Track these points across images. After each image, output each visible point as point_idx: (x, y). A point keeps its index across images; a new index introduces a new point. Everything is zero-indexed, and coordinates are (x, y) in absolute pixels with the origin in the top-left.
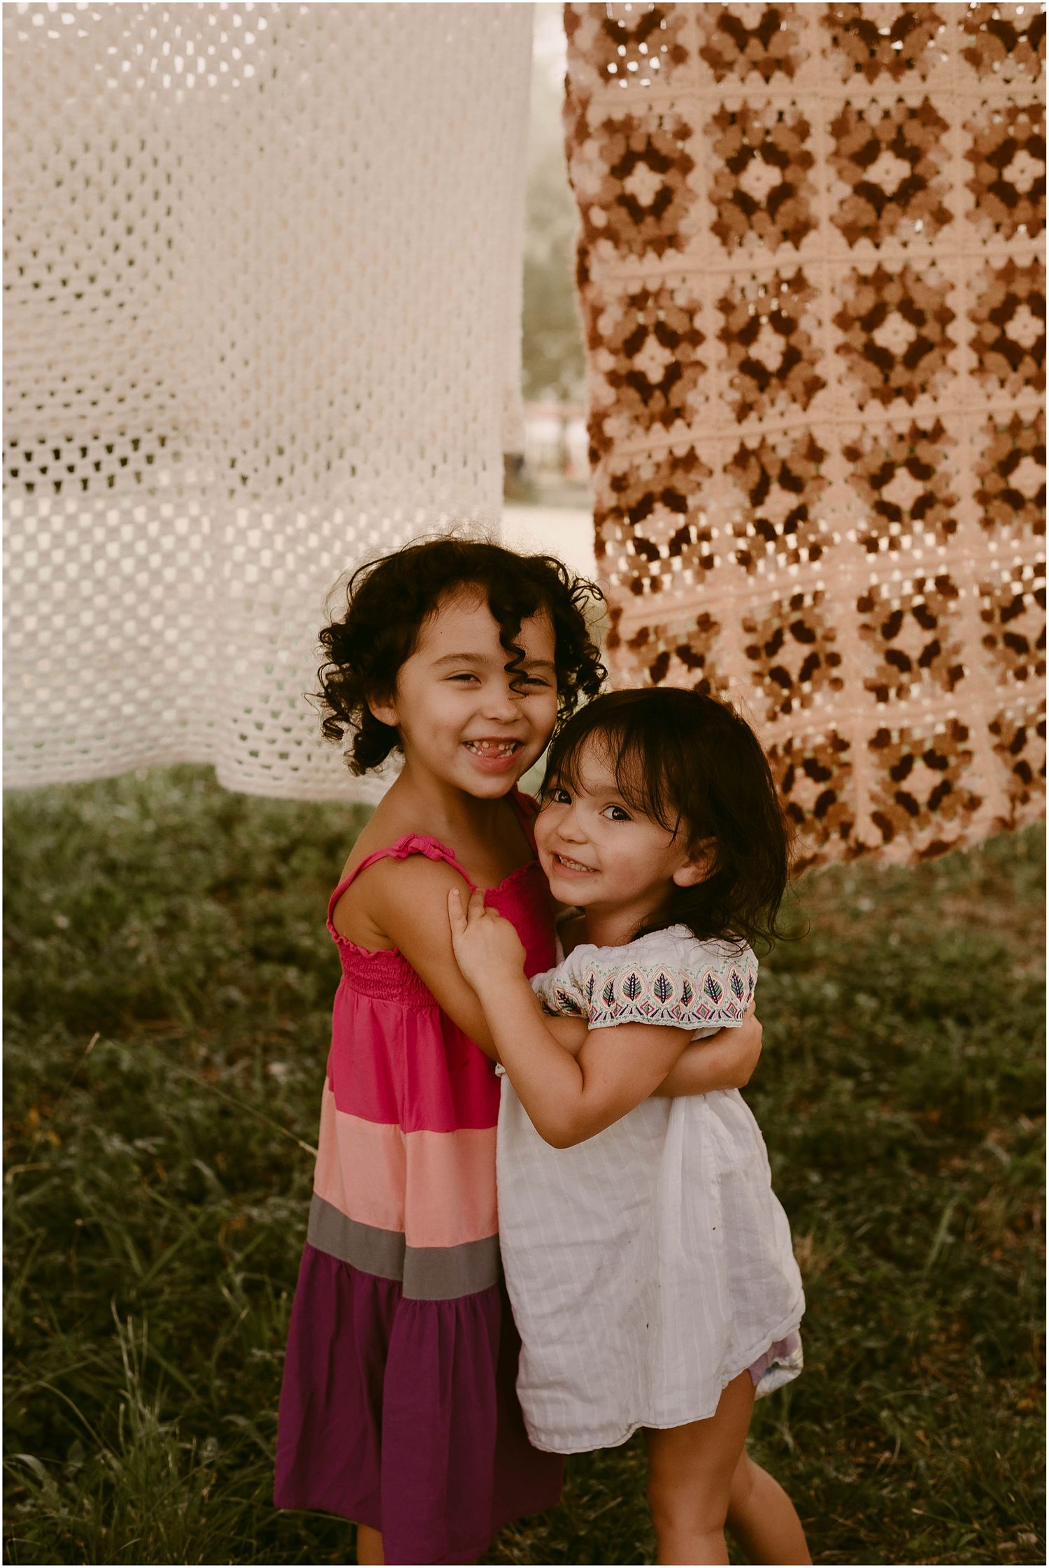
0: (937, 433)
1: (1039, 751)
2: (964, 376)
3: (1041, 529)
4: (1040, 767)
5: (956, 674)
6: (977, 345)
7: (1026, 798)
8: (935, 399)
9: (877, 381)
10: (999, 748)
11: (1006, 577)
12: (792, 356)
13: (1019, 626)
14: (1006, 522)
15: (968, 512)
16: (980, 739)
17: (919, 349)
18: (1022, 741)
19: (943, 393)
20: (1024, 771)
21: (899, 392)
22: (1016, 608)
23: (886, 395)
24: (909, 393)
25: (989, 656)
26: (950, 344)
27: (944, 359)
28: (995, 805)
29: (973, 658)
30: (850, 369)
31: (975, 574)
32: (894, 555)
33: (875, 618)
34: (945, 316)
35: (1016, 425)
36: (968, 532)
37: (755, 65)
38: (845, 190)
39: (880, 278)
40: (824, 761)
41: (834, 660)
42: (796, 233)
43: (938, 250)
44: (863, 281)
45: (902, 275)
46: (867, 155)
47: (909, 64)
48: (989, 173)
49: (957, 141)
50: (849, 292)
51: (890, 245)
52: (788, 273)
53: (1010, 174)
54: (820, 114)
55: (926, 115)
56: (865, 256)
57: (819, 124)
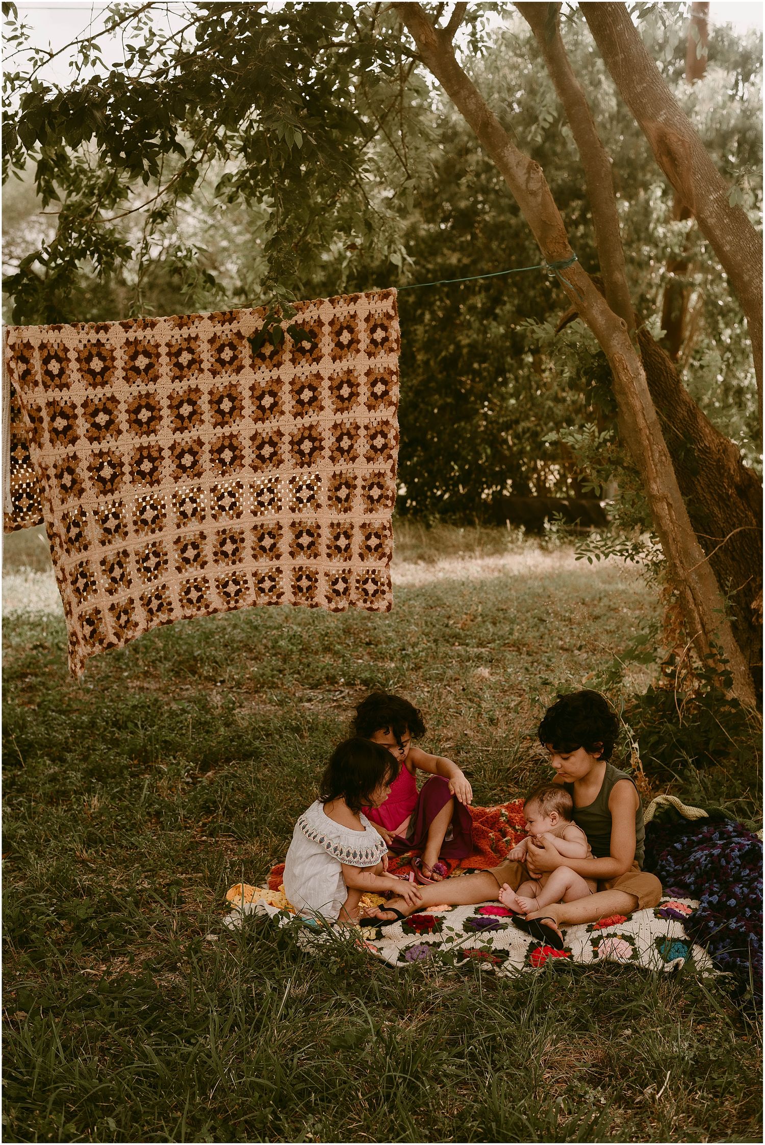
0: (121, 504)
1: (155, 604)
2: (128, 484)
3: (153, 531)
4: (155, 609)
5: (130, 582)
6: (131, 473)
7: (152, 620)
8: (120, 492)
9: (102, 488)
10: (143, 605)
11: (143, 548)
12: (74, 482)
13: (147, 564)
14: (143, 530)
15: (131, 528)
16: (137, 603)
17: (114, 476)
18: (150, 601)
19: (122, 490)
20: (150, 611)
21: (109, 491)
22: (147, 558)
23: (104, 492)
24: (112, 491)
25: (138, 574)
26: (123, 474)
27: (122, 479)
28: (142, 625)
29: (134, 575)
30: (93, 484)
31: (134, 548)
32: (110, 545)
33: (106, 567)
34: (122, 465)
35: (145, 497)
36: (131, 534)
37: (57, 386)
38: (88, 426)
39: (101, 454)
40: (93, 618)
41: (94, 583)
42: (73, 441)
43: (118, 443)
44: (95, 455)
45: (108, 453)
46: (95, 414)
47: (106, 383)
48: (133, 417)
49: (123, 407)
50: (91, 459)
51: (104, 443)
52: (71, 454)
53: (140, 417)
54: (79, 402)
55: (113, 399)
56: (96, 447)
57: (79, 404)
